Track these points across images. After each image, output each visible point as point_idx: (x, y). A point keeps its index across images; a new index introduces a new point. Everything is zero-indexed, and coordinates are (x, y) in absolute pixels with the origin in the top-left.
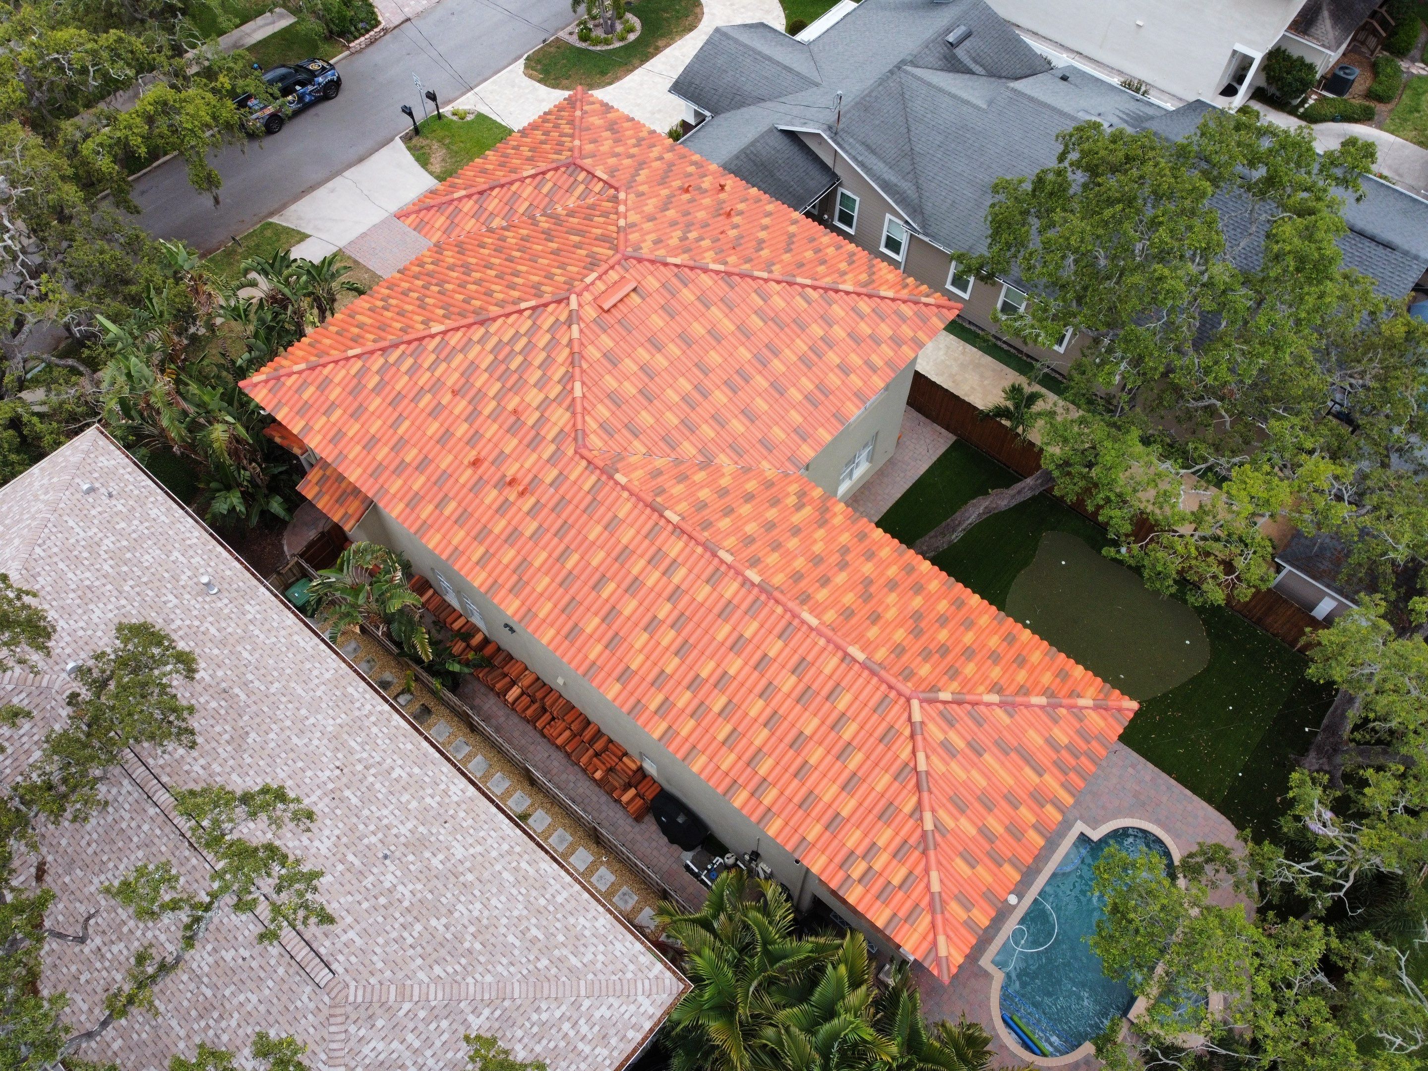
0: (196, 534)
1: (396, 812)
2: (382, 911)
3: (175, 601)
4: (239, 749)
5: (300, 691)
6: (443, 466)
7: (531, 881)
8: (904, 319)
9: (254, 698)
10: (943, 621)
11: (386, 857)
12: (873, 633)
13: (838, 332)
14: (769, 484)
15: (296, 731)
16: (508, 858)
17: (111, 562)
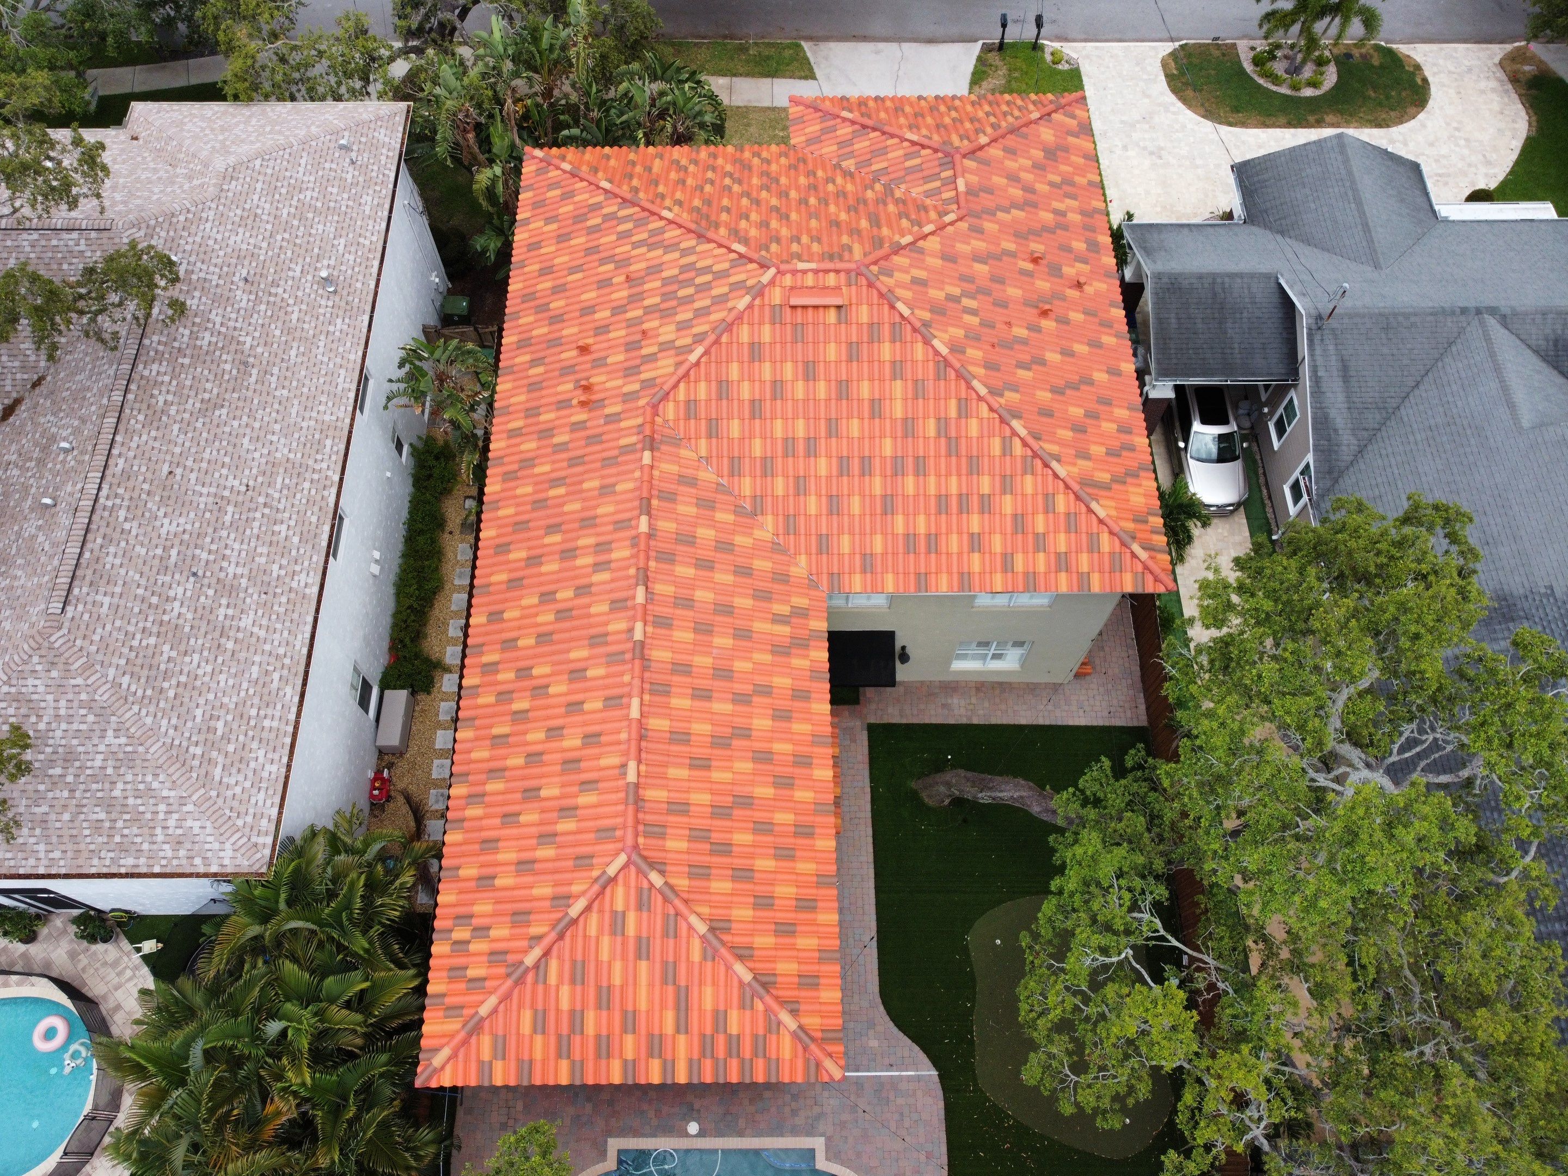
0: (374, 239)
1: (244, 554)
2: (145, 606)
3: (298, 274)
4: (203, 412)
5: (294, 411)
6: (565, 332)
7: (266, 691)
8: (1093, 547)
9: (258, 387)
10: (763, 828)
11: (195, 574)
12: (677, 772)
13: (1008, 505)
14: (782, 578)
15: (255, 435)
16: (272, 660)
17: (293, 210)
